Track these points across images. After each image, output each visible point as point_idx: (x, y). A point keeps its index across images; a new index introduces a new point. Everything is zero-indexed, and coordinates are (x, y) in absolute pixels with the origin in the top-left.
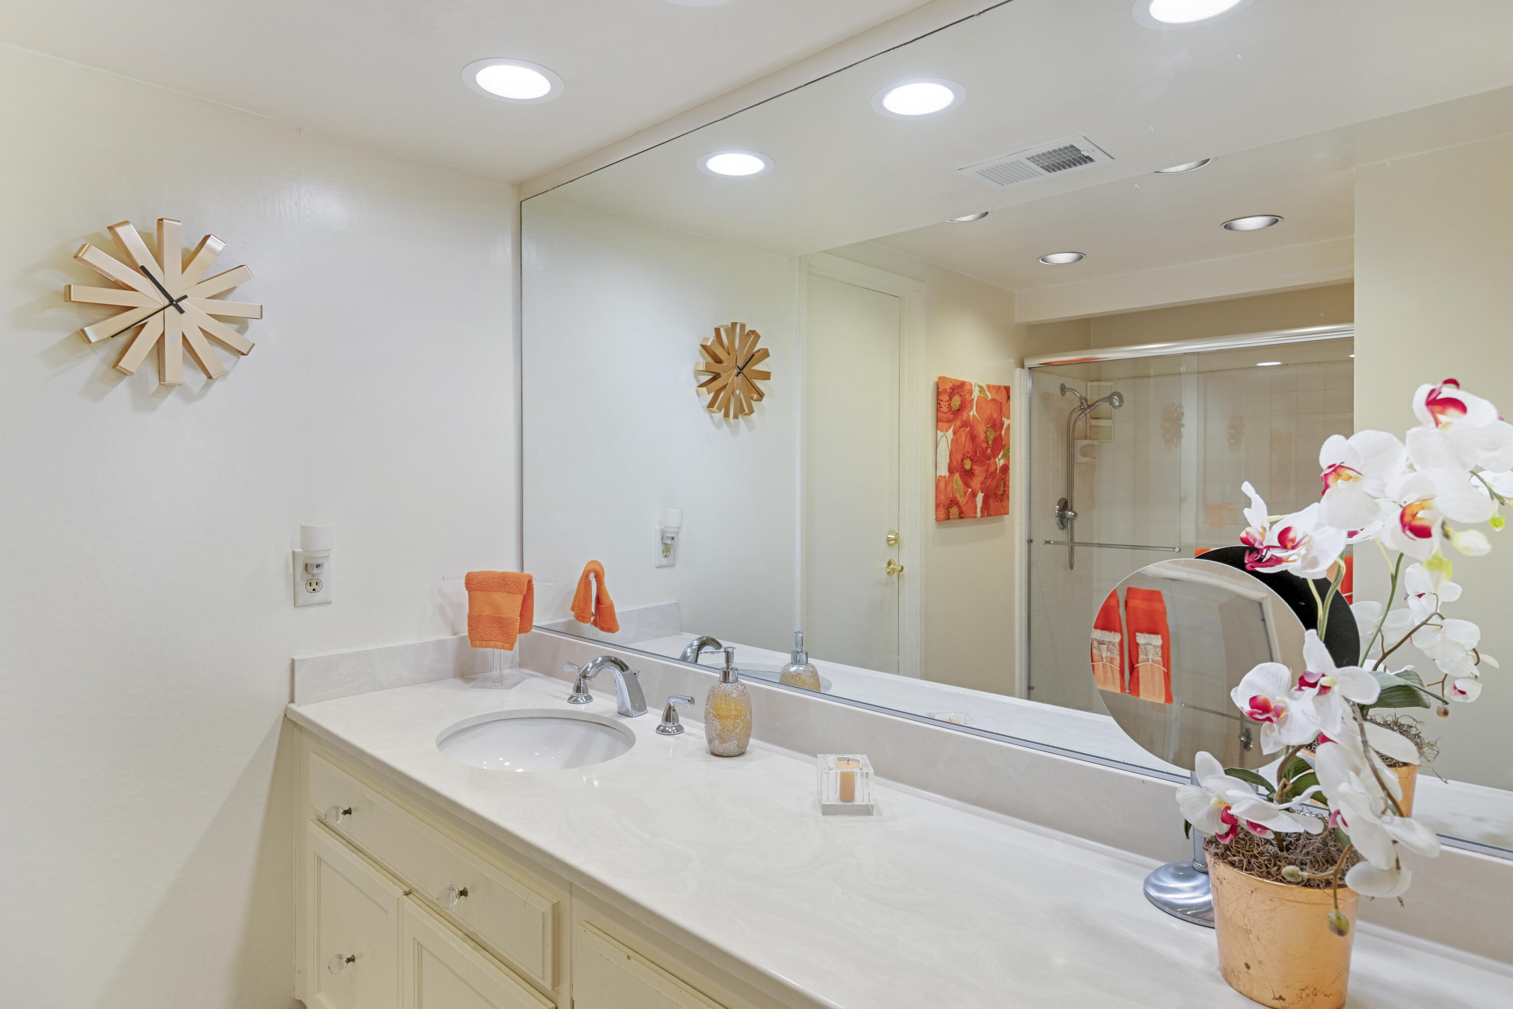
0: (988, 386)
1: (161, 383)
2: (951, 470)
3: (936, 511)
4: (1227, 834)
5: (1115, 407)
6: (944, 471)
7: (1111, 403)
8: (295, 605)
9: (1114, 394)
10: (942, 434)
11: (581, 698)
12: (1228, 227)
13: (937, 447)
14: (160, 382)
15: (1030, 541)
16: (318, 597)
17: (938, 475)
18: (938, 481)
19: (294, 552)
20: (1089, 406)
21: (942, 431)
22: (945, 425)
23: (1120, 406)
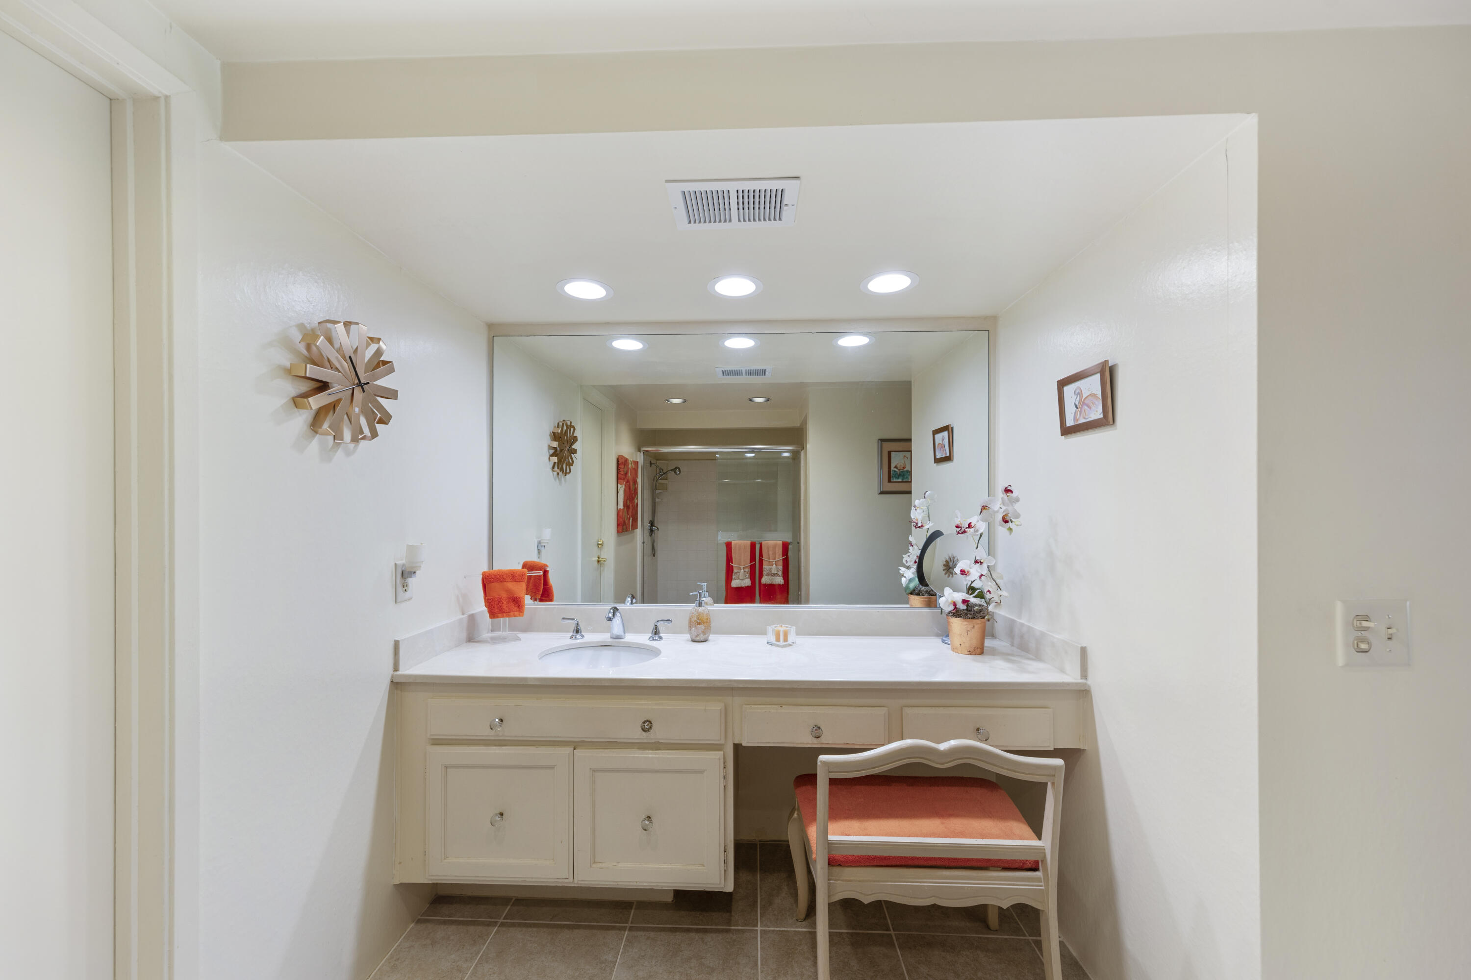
0: (633, 461)
1: (336, 441)
2: (624, 507)
3: (617, 528)
4: (954, 610)
5: (676, 474)
6: (621, 506)
7: (675, 472)
8: (396, 602)
9: (676, 468)
10: (621, 486)
11: (578, 636)
12: (751, 400)
13: (617, 493)
14: (334, 439)
15: (644, 543)
16: (408, 594)
17: (618, 508)
18: (618, 512)
19: (396, 564)
20: (664, 473)
21: (621, 484)
22: (622, 481)
23: (679, 474)
